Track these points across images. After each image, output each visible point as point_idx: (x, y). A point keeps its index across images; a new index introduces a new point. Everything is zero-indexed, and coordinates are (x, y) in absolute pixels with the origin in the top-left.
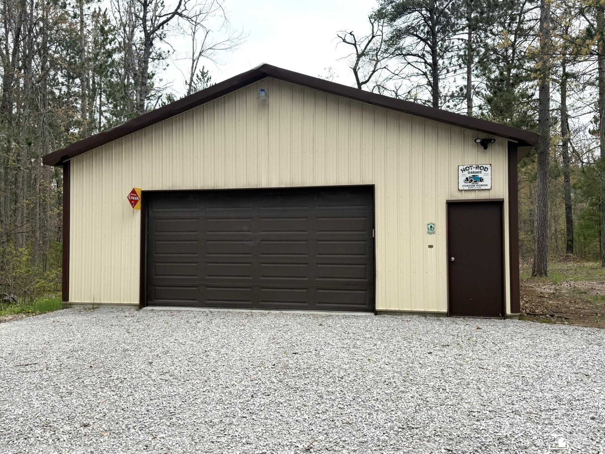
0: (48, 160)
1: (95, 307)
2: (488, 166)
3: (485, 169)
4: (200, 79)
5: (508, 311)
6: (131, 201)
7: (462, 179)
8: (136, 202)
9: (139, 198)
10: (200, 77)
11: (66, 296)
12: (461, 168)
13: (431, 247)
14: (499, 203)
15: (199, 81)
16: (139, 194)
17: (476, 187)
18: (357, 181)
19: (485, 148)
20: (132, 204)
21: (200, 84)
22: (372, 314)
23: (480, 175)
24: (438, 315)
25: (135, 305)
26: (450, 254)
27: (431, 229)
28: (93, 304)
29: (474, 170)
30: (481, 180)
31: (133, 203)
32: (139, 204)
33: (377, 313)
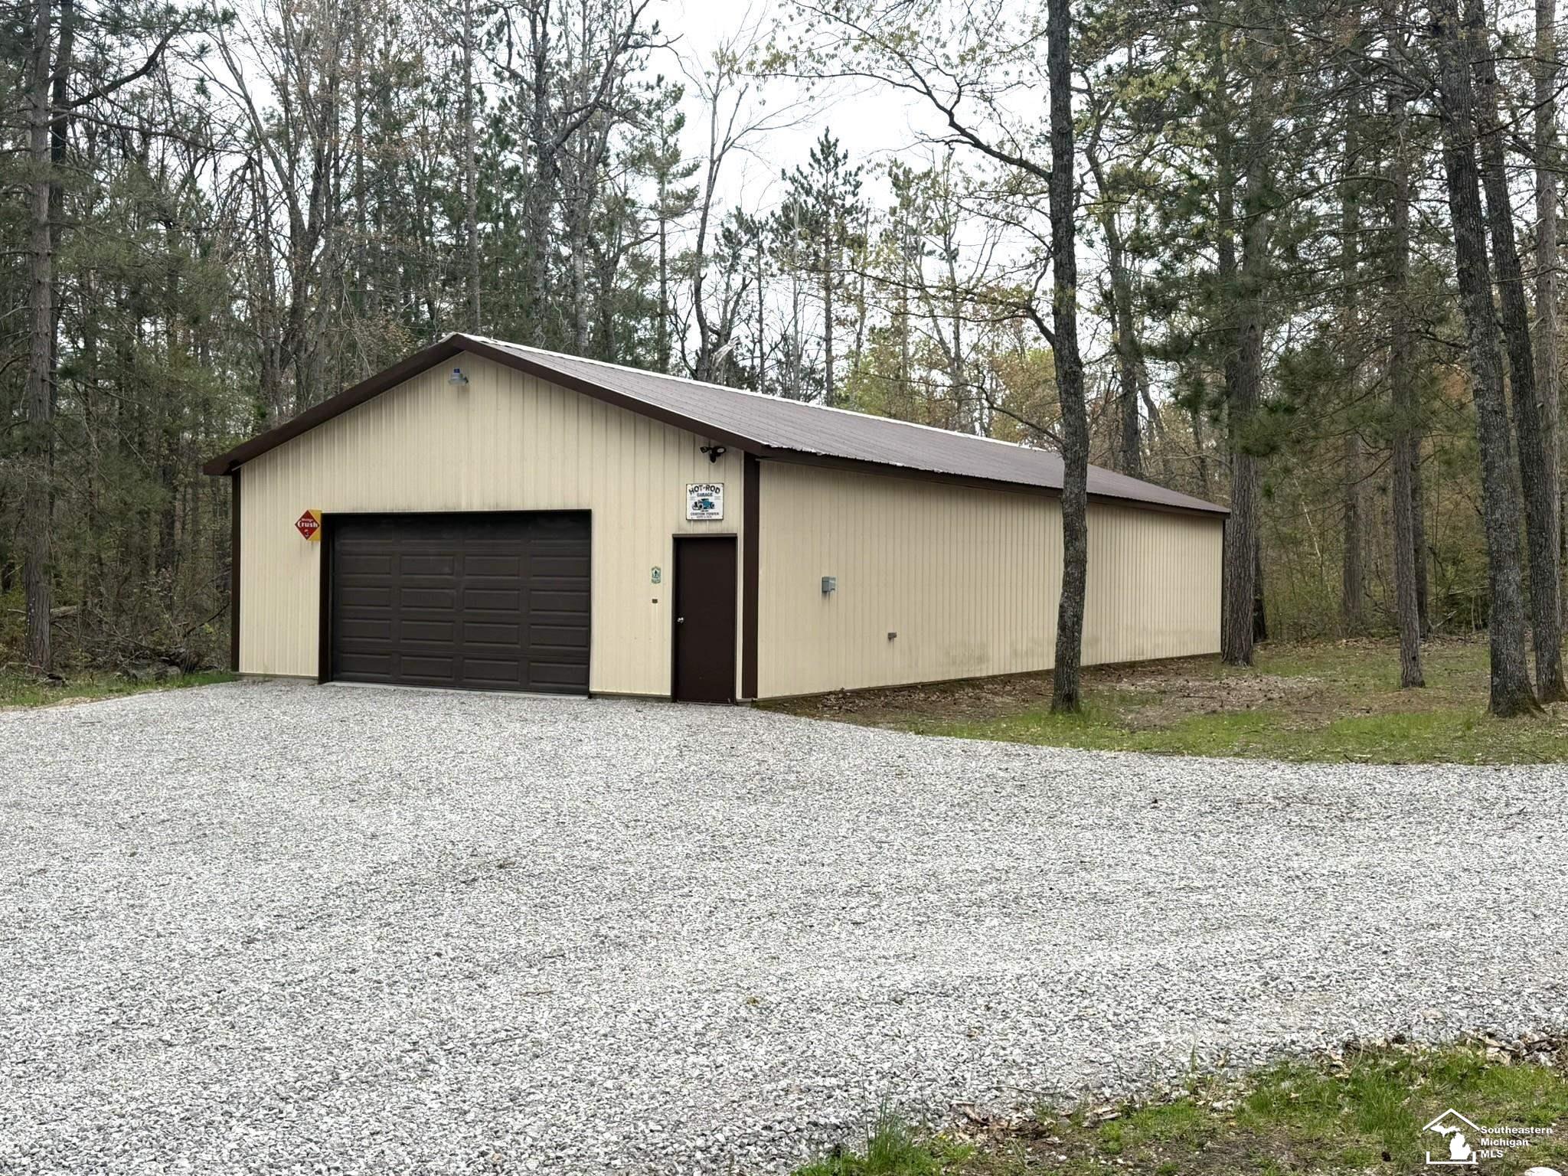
0: (210, 468)
1: (267, 679)
2: (720, 486)
3: (717, 490)
4: (818, 161)
5: (739, 696)
6: (302, 530)
7: (690, 504)
8: (312, 530)
9: (317, 524)
10: (819, 156)
11: (235, 664)
12: (690, 487)
13: (655, 601)
14: (732, 540)
15: (816, 166)
16: (318, 520)
17: (706, 517)
18: (572, 505)
19: (713, 459)
20: (304, 534)
21: (816, 175)
22: (585, 698)
23: (711, 499)
24: (660, 699)
25: (313, 678)
26: (677, 611)
27: (657, 575)
28: (265, 676)
29: (704, 491)
30: (712, 506)
31: (307, 532)
32: (317, 534)
33: (592, 696)
